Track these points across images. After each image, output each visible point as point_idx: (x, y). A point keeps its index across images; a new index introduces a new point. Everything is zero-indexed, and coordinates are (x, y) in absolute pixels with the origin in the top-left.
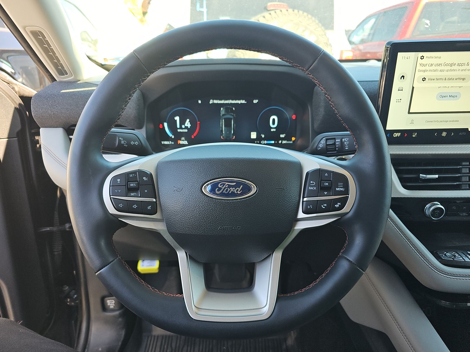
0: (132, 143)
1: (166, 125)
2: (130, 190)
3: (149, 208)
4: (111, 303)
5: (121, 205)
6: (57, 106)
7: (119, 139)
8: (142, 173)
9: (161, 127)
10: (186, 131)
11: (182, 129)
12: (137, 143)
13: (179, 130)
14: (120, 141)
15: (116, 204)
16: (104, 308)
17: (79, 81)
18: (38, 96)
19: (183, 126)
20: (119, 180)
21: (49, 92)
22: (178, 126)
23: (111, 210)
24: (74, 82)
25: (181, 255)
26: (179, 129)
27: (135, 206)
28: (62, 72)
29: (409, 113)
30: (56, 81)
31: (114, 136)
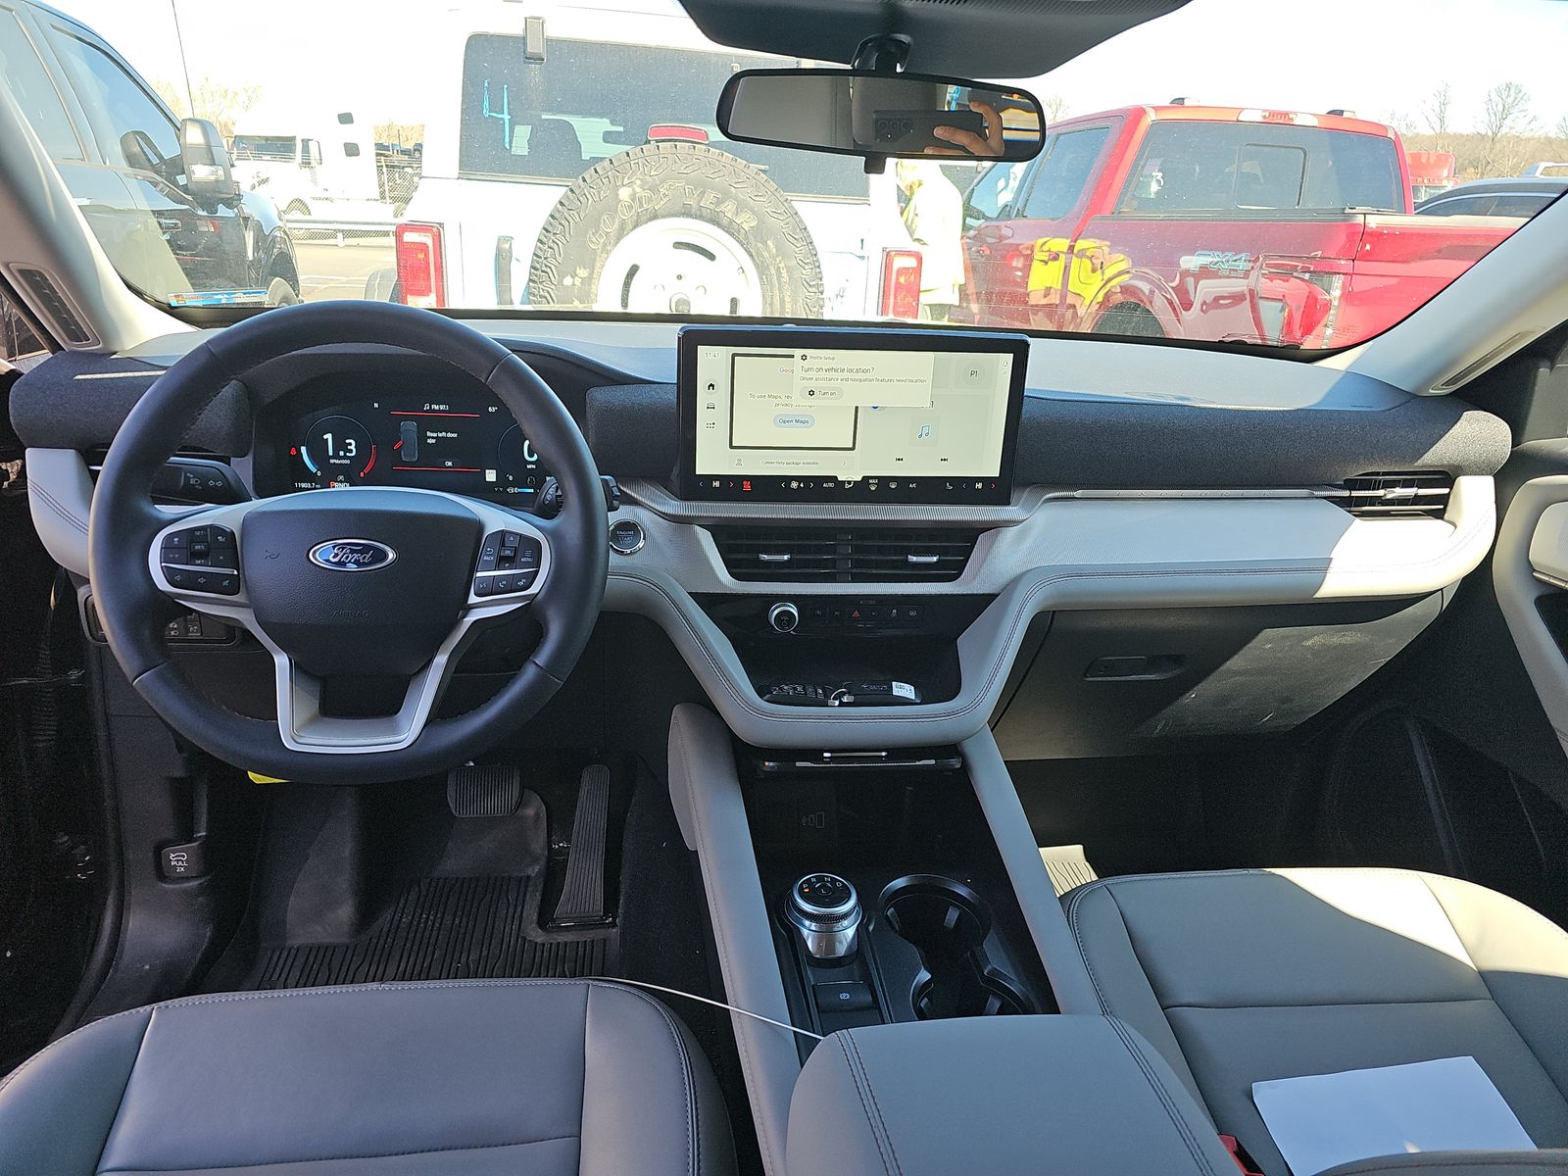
0: (211, 483)
1: (303, 449)
2: (193, 557)
3: (226, 583)
4: (178, 861)
5: (178, 578)
6: (65, 408)
7: (186, 477)
8: (215, 530)
9: (293, 452)
10: (348, 462)
11: (341, 458)
12: (219, 484)
13: (332, 461)
14: (187, 479)
15: (170, 575)
16: (161, 872)
17: (115, 353)
18: (25, 385)
19: (342, 453)
20: (176, 539)
21: (49, 376)
22: (331, 454)
23: (162, 583)
24: (103, 355)
25: (282, 661)
26: (332, 457)
27: (202, 580)
28: (77, 335)
29: (731, 447)
30: (63, 349)
31: (177, 469)
